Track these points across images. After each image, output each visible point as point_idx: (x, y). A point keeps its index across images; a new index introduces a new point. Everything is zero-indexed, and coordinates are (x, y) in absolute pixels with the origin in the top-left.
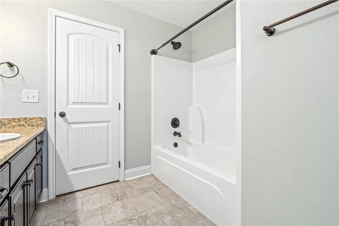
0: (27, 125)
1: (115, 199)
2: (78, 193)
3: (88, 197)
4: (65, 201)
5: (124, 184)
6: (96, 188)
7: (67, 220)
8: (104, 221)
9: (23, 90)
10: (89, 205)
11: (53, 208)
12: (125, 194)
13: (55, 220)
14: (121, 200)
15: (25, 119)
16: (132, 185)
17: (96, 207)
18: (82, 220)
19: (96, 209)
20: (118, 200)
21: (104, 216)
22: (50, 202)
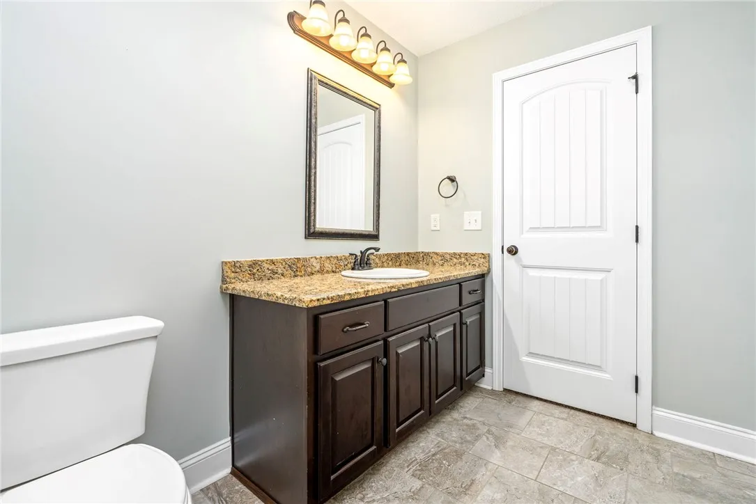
0: (467, 263)
1: (593, 453)
2: (536, 403)
3: (547, 418)
4: (510, 403)
5: (642, 440)
6: (572, 411)
7: (493, 429)
8: (540, 471)
9: (466, 213)
10: (537, 430)
11: (491, 403)
12: (626, 459)
13: (481, 419)
14: (603, 463)
15: (466, 254)
16: (667, 455)
17: (545, 440)
18: (510, 443)
19: (541, 445)
20: (598, 459)
21: (546, 463)
22: (493, 393)
